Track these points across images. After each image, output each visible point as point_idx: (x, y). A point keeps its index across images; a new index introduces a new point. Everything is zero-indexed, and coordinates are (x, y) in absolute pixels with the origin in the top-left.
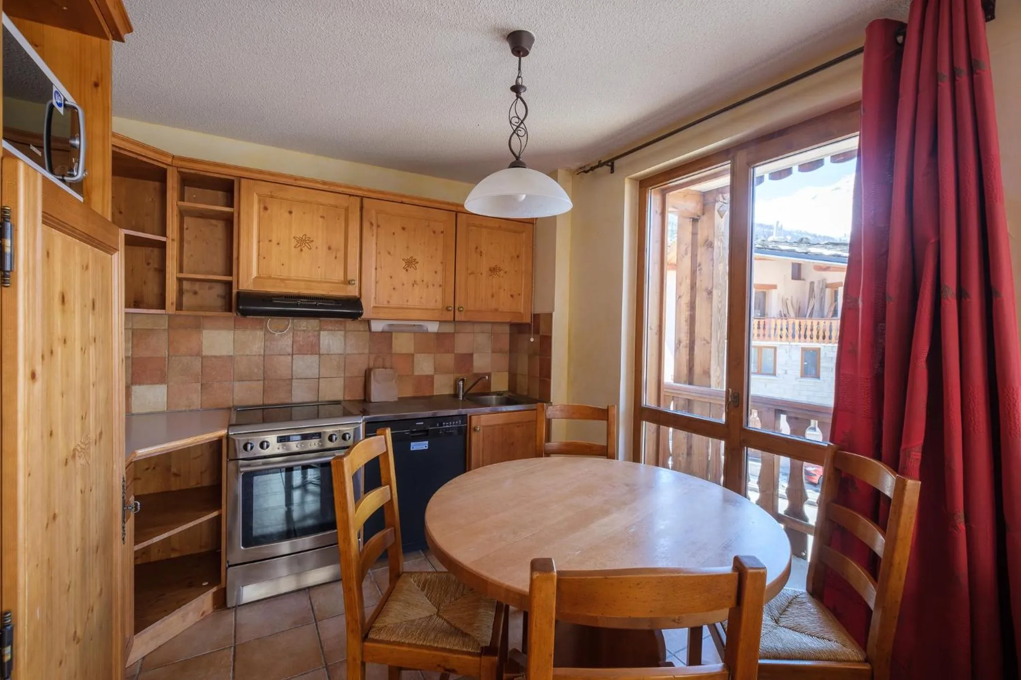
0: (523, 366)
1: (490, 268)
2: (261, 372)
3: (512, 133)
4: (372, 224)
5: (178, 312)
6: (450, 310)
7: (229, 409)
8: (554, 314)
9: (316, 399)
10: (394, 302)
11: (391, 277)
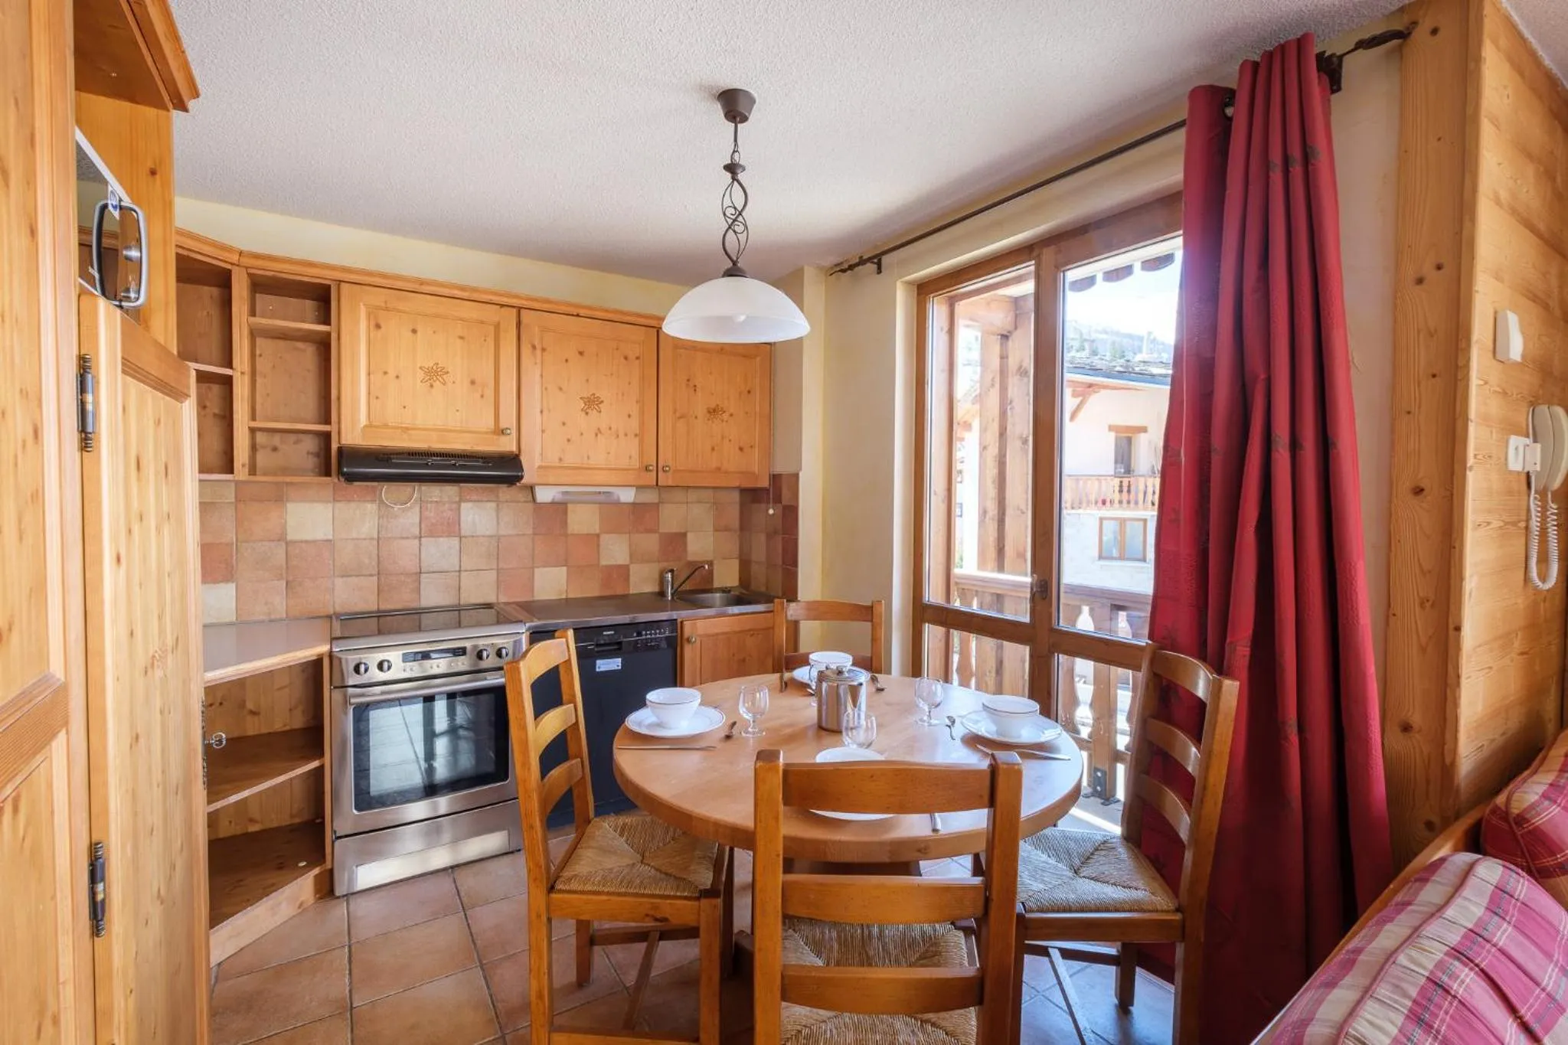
0: (759, 551)
1: (708, 408)
2: (374, 563)
3: (726, 228)
4: (534, 347)
5: (252, 478)
6: (650, 471)
7: (330, 617)
8: (801, 474)
9: (456, 602)
10: (571, 459)
11: (564, 424)
